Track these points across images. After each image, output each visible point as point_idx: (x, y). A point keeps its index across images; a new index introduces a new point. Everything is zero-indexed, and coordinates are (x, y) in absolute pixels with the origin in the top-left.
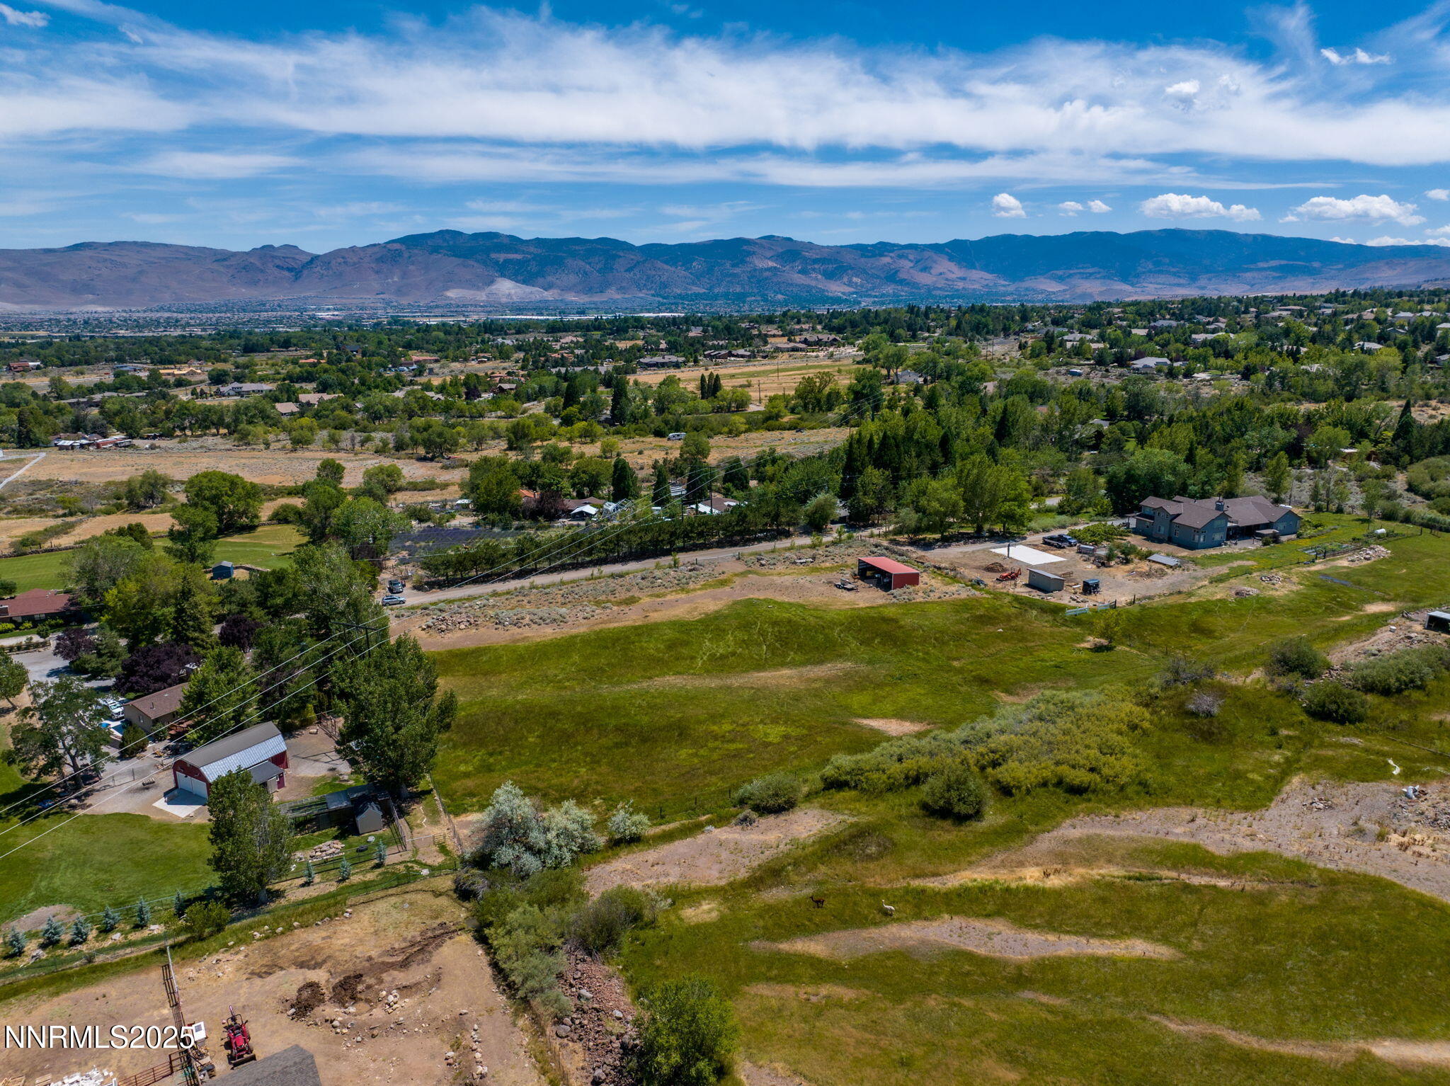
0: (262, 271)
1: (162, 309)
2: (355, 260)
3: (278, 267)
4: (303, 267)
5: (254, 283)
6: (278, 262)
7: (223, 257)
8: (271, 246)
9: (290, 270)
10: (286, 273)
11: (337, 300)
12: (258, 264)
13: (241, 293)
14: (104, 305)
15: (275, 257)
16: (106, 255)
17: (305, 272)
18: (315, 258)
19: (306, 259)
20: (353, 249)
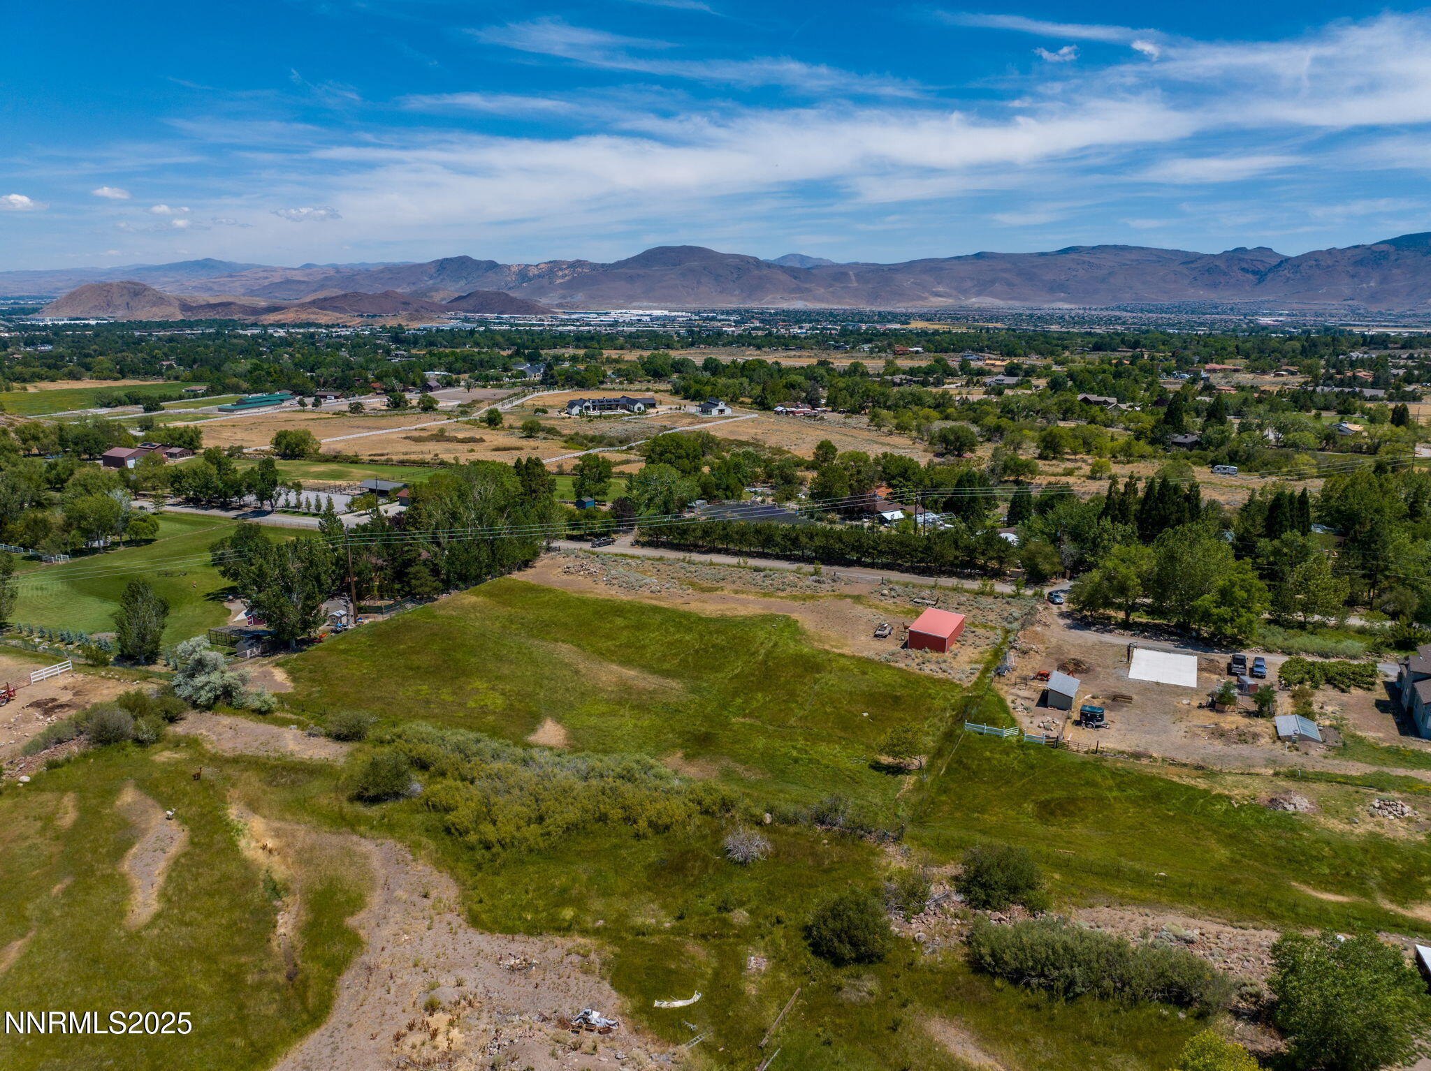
0: (1225, 274)
1: (1119, 308)
2: (1330, 262)
3: (1243, 269)
4: (1270, 270)
5: (1215, 286)
6: (1245, 265)
7: (1189, 260)
8: (1243, 250)
9: (1254, 273)
10: (1251, 277)
11: (1295, 306)
12: (1223, 266)
13: (1200, 295)
14: (1070, 303)
15: (1241, 260)
16: (1087, 258)
17: (1271, 276)
18: (1285, 261)
19: (1274, 262)
20: (1330, 252)
